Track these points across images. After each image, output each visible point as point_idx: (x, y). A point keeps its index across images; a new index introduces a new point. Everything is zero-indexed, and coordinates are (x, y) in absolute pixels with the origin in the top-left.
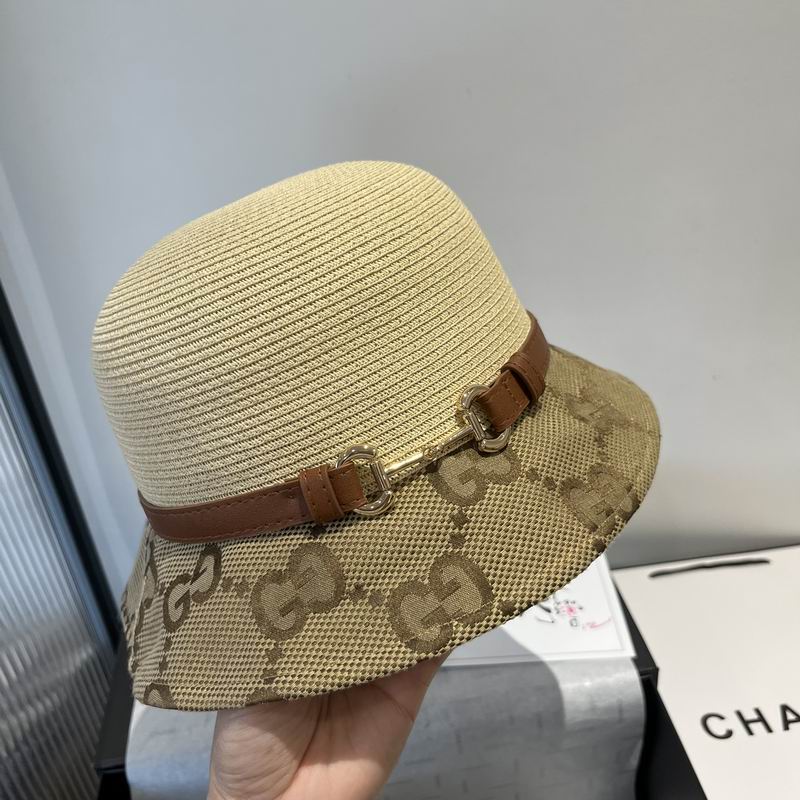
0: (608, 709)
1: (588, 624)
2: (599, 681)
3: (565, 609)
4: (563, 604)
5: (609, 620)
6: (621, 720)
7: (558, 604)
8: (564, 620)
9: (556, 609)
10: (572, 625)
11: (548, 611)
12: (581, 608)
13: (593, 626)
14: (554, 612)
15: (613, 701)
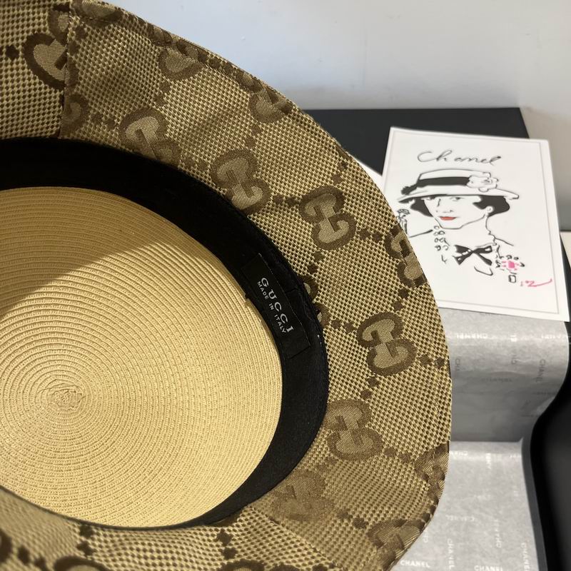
0: (528, 367)
1: (527, 282)
2: (525, 338)
3: (507, 264)
4: (505, 259)
5: (551, 280)
6: (539, 378)
7: (501, 257)
8: (502, 274)
9: (497, 262)
10: (510, 280)
11: (489, 262)
12: (523, 265)
13: (532, 284)
14: (494, 265)
15: (537, 360)
